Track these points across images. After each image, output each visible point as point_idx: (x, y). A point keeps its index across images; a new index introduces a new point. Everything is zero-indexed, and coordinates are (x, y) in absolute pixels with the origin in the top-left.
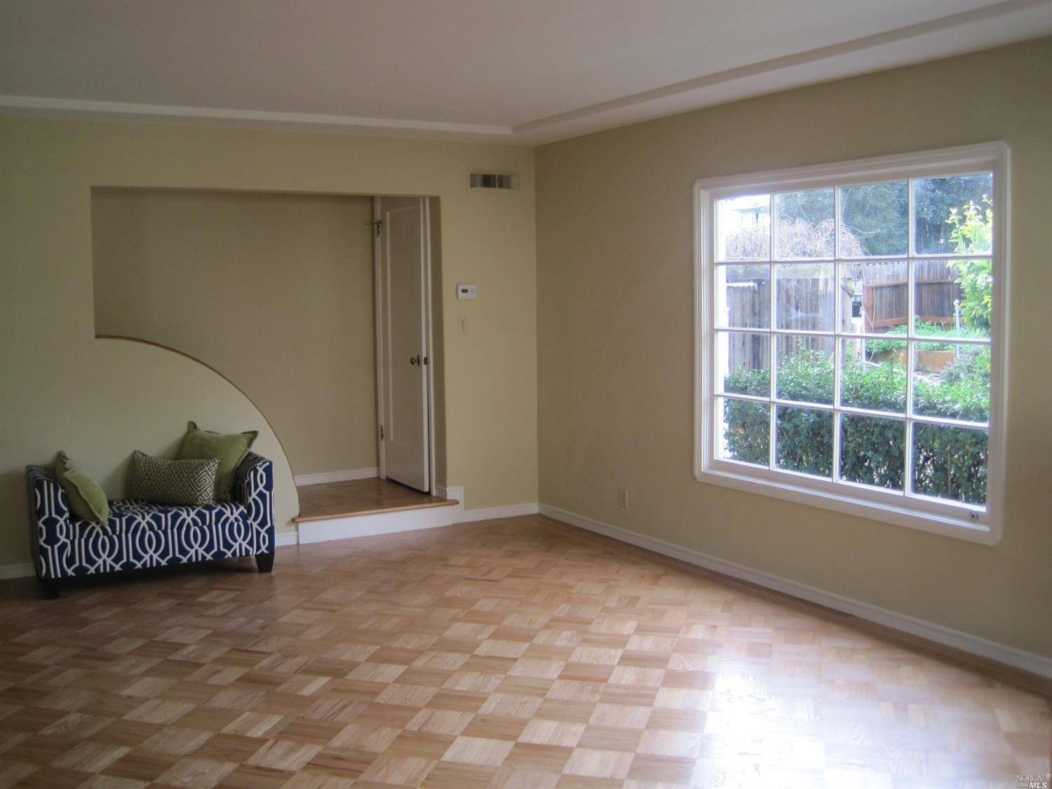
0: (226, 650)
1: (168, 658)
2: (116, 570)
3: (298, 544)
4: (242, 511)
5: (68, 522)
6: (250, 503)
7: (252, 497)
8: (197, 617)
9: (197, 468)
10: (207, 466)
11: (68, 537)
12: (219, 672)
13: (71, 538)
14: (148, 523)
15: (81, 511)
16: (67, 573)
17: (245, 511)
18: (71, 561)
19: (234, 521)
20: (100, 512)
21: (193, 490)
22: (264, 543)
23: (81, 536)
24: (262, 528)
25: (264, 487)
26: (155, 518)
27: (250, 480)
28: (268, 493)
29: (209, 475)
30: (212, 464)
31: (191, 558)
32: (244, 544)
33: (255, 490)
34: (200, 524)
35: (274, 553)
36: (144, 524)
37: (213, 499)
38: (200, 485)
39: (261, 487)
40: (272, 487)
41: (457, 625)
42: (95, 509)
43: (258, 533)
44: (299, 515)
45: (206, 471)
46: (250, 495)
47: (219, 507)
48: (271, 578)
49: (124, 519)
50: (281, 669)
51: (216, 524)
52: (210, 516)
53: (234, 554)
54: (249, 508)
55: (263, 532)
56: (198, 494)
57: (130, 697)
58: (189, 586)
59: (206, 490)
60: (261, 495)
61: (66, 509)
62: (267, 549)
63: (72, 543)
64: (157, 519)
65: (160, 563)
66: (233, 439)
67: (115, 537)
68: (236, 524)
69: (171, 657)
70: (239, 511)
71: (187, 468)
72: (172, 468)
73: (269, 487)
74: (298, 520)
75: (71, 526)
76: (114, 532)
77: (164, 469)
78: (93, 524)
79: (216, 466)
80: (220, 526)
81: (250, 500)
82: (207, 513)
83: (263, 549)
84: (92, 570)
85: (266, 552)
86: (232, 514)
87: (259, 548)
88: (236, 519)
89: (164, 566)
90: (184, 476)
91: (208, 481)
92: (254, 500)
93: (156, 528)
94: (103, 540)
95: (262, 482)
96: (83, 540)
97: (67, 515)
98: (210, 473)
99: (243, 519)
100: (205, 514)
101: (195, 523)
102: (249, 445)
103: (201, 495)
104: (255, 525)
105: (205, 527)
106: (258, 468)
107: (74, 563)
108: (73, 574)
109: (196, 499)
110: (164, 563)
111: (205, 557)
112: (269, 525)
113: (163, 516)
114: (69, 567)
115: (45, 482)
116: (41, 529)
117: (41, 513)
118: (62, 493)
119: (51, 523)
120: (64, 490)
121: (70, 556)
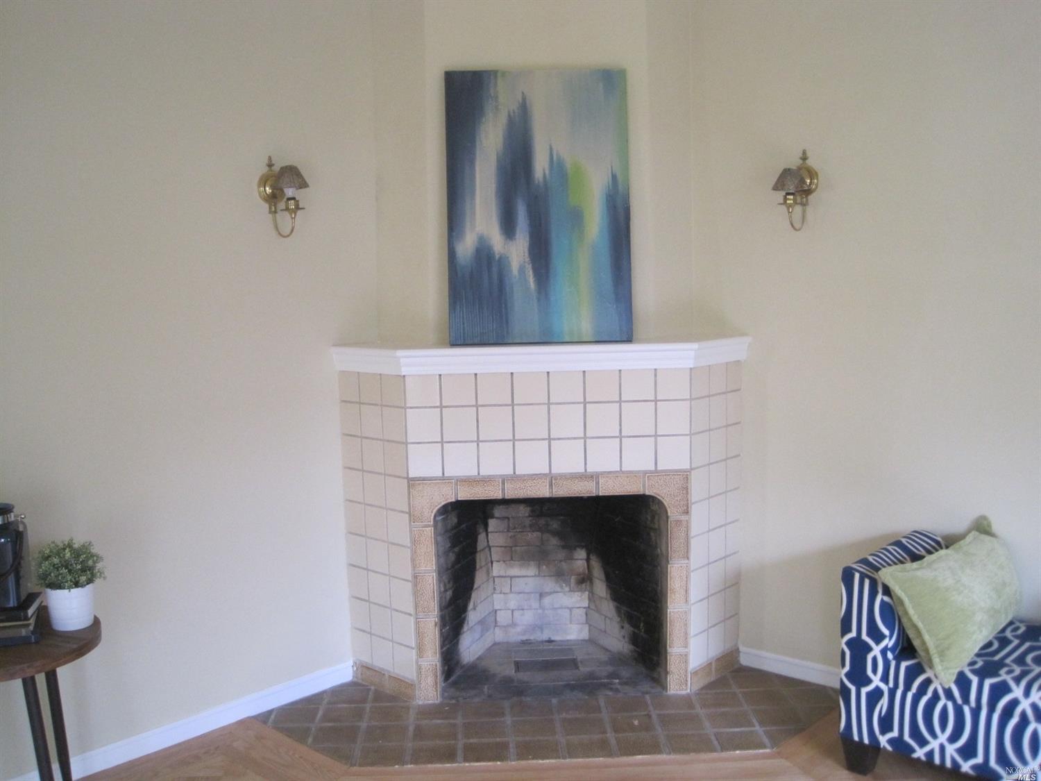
2: (963, 770)
5: (889, 655)
11: (885, 679)
13: (891, 684)
14: (1034, 707)
16: (878, 743)
18: (886, 724)
20: (941, 655)
23: (908, 687)
36: (1025, 705)
42: (936, 647)
49: (988, 683)
61: (886, 632)
63: (892, 694)
67: (966, 709)
75: (893, 664)
76: (966, 701)
78: (931, 673)
84: (920, 753)
94: (945, 708)
96: (909, 696)
97: (888, 642)
107: (892, 729)
108: (889, 748)
114: (882, 733)
115: (857, 576)
116: (843, 654)
117: (846, 626)
118: (883, 603)
119: (859, 649)
120: (886, 599)
121: (885, 715)
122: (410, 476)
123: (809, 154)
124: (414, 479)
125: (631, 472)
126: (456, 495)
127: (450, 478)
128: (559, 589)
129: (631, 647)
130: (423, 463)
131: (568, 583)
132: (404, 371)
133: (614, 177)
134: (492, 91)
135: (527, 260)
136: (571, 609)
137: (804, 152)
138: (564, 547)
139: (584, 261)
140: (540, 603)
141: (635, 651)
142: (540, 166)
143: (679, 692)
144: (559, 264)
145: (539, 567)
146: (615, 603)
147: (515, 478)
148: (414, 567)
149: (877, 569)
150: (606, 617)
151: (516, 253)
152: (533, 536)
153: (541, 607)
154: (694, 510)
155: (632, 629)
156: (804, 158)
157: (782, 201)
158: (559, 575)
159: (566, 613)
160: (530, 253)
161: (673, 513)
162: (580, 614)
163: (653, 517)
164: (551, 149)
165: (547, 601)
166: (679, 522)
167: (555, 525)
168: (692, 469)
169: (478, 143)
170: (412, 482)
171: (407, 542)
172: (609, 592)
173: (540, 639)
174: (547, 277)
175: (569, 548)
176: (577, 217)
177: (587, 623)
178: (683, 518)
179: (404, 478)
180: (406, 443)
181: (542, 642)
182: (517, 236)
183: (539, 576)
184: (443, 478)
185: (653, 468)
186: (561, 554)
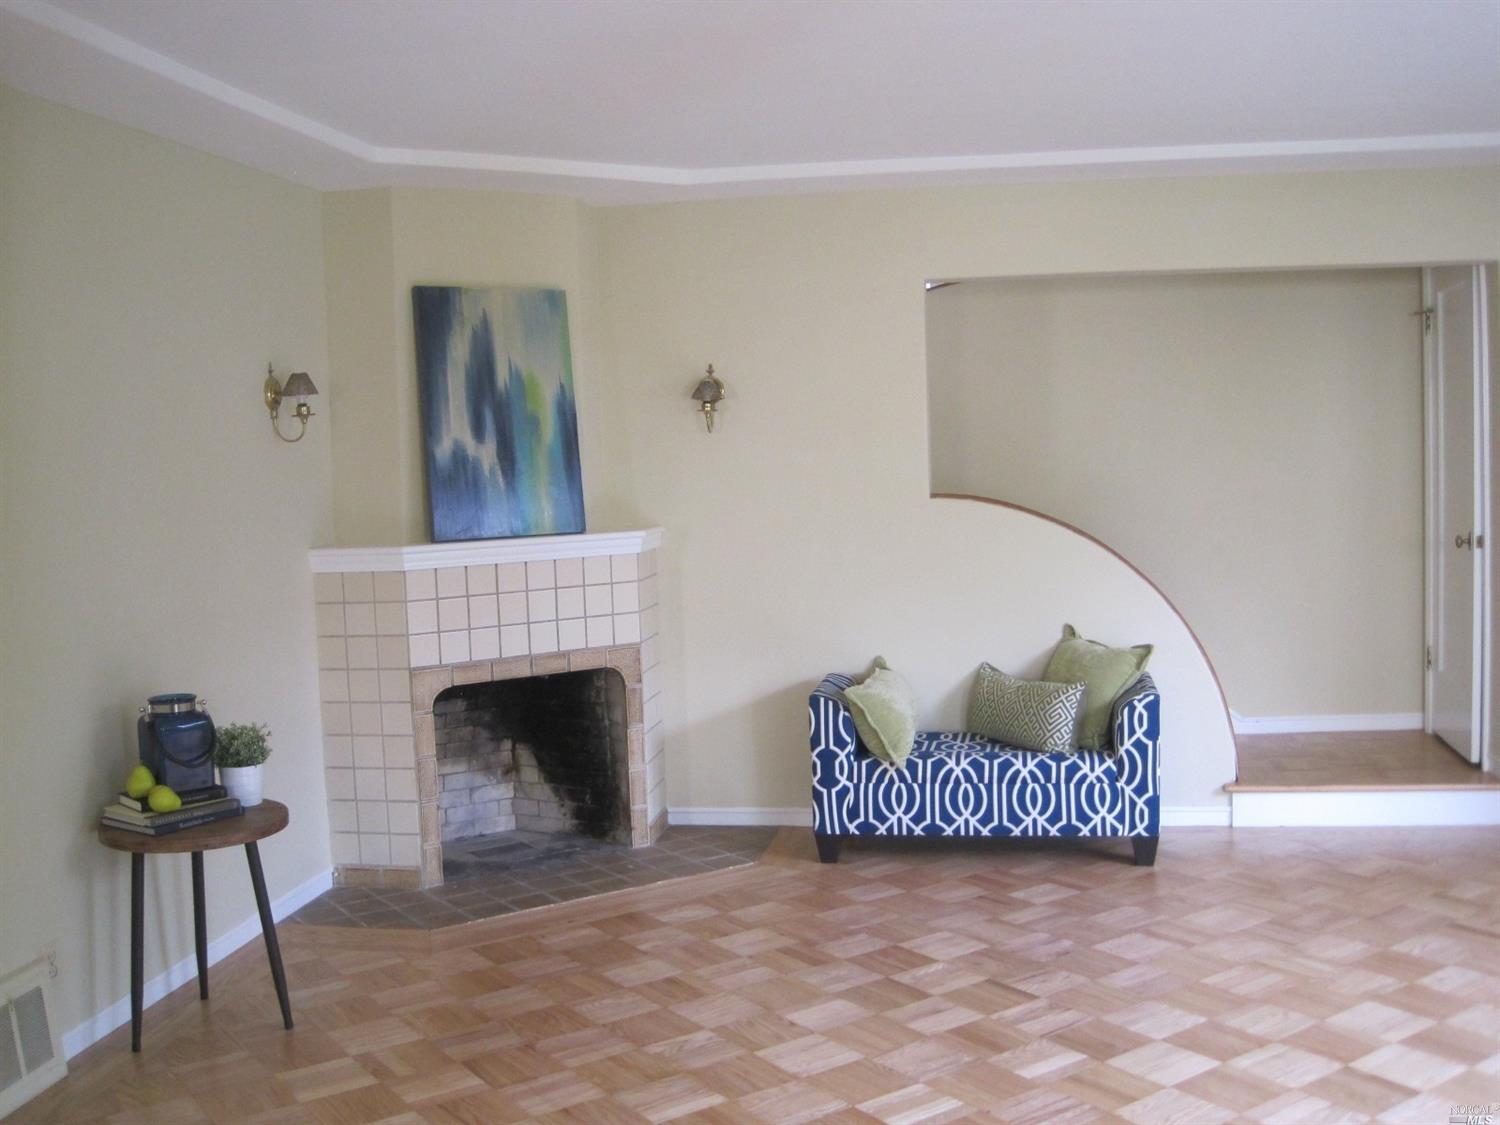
0: (979, 979)
1: (891, 977)
2: (916, 833)
3: (1231, 826)
4: (1109, 768)
5: (852, 758)
6: (1121, 756)
7: (1124, 748)
8: (987, 921)
9: (1049, 696)
10: (1064, 694)
11: (850, 778)
12: (939, 1011)
13: (855, 781)
14: (964, 771)
15: (871, 745)
16: (848, 830)
17: (1114, 768)
18: (853, 814)
19: (1095, 781)
20: (895, 748)
21: (1041, 728)
22: (1142, 820)
23: (869, 780)
24: (1140, 796)
25: (1146, 734)
26: (976, 764)
27: (1123, 719)
28: (1150, 744)
29: (1066, 708)
30: (1071, 692)
31: (1026, 829)
32: (1110, 819)
33: (1130, 736)
34: (1043, 781)
35: (1157, 838)
36: (958, 771)
37: (1070, 745)
38: (1051, 721)
39: (1139, 733)
40: (1158, 734)
41: (1368, 1006)
42: (890, 743)
43: (1133, 804)
44: (1237, 780)
45: (1062, 701)
46: (1122, 744)
47: (1075, 758)
48: (1151, 876)
49: (929, 762)
50: (1025, 1027)
51: (1068, 781)
52: (1059, 770)
53: (1093, 830)
54: (1120, 763)
55: (1140, 803)
56: (1048, 735)
57: (792, 1024)
58: (1016, 871)
59: (1059, 730)
60: (1139, 745)
61: (849, 739)
62: (1146, 829)
63: (857, 788)
64: (978, 767)
65: (980, 832)
66: (1116, 655)
67: (915, 786)
68: (1098, 786)
69: (896, 977)
70: (1104, 766)
71: (1038, 695)
72: (1020, 693)
73: (1153, 732)
74: (1230, 789)
75: (855, 764)
76: (915, 779)
77: (1010, 693)
78: (886, 765)
79: (1077, 695)
80: (1072, 786)
81: (1122, 751)
82: (1054, 765)
83: (1140, 829)
84: (882, 830)
85: (1144, 834)
86: (1092, 769)
87: (1133, 826)
88: (1099, 779)
89: (986, 837)
90: (1031, 707)
91: (1064, 717)
92: (1128, 752)
93: (976, 780)
94: (899, 789)
95: (1141, 725)
96: (871, 786)
97: (851, 748)
98: (1068, 705)
99: (1108, 778)
100: (1050, 767)
101: (1035, 779)
102: (1139, 665)
103: (1051, 736)
104: (1128, 791)
105: (1050, 786)
106: (1136, 703)
107: (858, 816)
108: (857, 833)
109: (1045, 742)
110: (985, 832)
111: (1048, 832)
112: (1150, 793)
113: (986, 763)
114: (851, 821)
115: (822, 700)
116: (815, 765)
117: (815, 741)
118: (844, 717)
119: (828, 758)
120: (847, 714)
121: (853, 806)
122: (412, 666)
123: (714, 368)
124: (415, 669)
125: (595, 648)
126: (453, 681)
127: (446, 666)
128: (487, 783)
129: (575, 822)
130: (422, 655)
131: (494, 774)
132: (407, 567)
133: (562, 386)
134: (457, 307)
135: (496, 460)
136: (498, 801)
137: (710, 366)
138: (492, 739)
139: (542, 462)
140: (471, 799)
141: (580, 824)
142: (502, 376)
143: (642, 846)
144: (522, 464)
145: (469, 762)
146: (552, 785)
147: (501, 661)
148: (417, 754)
149: (843, 689)
150: (539, 801)
151: (486, 454)
152: (466, 731)
153: (472, 802)
154: (645, 678)
155: (575, 804)
156: (710, 371)
157: (700, 408)
158: (487, 769)
159: (494, 806)
160: (498, 455)
161: (630, 684)
162: (507, 805)
163: (598, 693)
164: (510, 361)
165: (477, 796)
166: (634, 690)
167: (487, 717)
168: (642, 642)
169: (448, 355)
170: (414, 673)
171: (410, 731)
172: (542, 775)
173: (472, 835)
174: (513, 475)
175: (497, 740)
176: (534, 423)
177: (514, 812)
178: (637, 686)
179: (405, 669)
180: (408, 635)
181: (475, 837)
182: (487, 440)
183: (469, 771)
184: (441, 666)
185: (612, 644)
186: (490, 746)
